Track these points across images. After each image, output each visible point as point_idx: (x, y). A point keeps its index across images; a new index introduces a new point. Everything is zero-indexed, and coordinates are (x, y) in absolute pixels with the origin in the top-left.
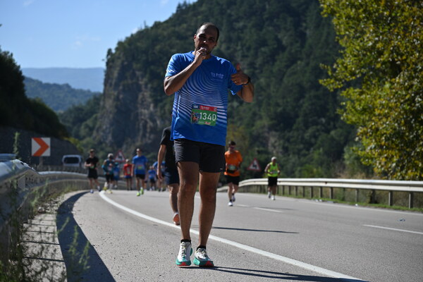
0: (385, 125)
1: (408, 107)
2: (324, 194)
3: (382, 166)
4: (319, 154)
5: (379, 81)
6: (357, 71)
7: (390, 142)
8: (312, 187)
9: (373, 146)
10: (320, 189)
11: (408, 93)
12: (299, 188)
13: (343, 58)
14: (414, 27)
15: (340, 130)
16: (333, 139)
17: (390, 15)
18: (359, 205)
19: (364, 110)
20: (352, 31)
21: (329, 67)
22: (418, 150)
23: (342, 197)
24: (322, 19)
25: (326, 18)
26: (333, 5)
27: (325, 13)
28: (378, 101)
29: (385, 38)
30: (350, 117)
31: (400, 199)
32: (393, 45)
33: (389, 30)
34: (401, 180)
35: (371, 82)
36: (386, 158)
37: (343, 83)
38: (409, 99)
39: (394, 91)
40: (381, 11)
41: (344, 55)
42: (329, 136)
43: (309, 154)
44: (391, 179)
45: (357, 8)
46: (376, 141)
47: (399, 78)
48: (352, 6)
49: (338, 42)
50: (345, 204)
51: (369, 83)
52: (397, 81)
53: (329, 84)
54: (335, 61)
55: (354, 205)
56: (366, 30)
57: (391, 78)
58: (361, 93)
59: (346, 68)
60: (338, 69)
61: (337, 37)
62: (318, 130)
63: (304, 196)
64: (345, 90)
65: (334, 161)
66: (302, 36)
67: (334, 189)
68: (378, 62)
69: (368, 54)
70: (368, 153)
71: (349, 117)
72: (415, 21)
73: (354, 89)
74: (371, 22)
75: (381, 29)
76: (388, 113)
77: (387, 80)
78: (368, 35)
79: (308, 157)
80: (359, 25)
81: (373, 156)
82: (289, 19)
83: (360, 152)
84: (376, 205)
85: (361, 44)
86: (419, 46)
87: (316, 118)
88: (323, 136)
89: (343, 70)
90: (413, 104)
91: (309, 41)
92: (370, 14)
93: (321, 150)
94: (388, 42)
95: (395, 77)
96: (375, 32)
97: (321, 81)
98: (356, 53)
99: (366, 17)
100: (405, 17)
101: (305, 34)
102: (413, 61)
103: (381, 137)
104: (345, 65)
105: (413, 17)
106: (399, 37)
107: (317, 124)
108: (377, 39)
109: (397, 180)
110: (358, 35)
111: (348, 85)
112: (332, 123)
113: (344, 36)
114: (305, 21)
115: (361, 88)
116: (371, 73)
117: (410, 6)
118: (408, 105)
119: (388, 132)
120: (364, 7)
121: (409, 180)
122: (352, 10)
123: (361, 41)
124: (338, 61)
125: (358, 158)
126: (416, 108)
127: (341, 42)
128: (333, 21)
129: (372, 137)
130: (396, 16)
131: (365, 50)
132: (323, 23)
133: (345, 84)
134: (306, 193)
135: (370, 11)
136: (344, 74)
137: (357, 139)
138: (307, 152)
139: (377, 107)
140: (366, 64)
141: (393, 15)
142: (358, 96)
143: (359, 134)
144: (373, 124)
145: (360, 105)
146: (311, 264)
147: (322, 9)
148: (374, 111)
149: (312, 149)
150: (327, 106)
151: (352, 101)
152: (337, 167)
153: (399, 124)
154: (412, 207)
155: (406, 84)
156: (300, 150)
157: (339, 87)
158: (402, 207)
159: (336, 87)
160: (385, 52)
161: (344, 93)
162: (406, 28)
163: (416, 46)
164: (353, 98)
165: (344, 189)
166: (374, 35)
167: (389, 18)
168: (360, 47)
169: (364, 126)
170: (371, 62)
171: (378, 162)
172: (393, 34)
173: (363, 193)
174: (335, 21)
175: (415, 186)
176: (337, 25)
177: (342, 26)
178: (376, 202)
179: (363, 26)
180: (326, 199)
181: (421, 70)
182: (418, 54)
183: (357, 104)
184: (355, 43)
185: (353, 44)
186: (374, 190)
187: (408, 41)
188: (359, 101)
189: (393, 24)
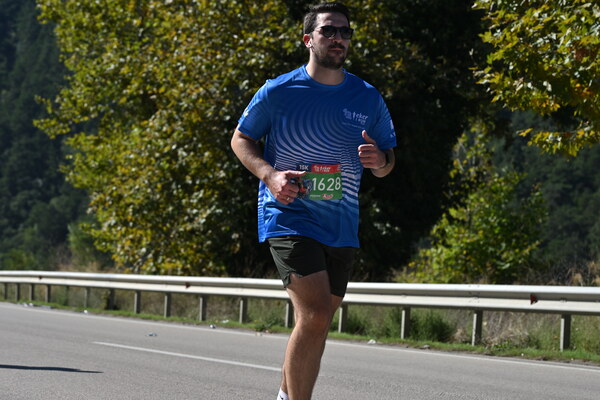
0: (132, 192)
1: (167, 166)
2: (37, 294)
3: (126, 253)
4: (33, 234)
5: (124, 125)
6: (92, 109)
7: (140, 215)
8: (18, 284)
9: (113, 221)
10: (30, 288)
11: (167, 144)
13: (69, 87)
14: (178, 45)
15: (64, 198)
16: (53, 211)
17: (142, 26)
18: (90, 313)
19: (101, 168)
20: (85, 47)
21: (49, 101)
22: (182, 229)
23: (63, 299)
24: (40, 27)
25: (47, 26)
26: (57, 7)
27: (44, 18)
28: (123, 153)
29: (134, 60)
30: (79, 177)
31: (151, 302)
32: (145, 70)
33: (141, 47)
34: (155, 273)
35: (112, 125)
36: (132, 240)
37: (70, 126)
38: (168, 153)
39: (146, 139)
40: (128, 19)
41: (71, 83)
42: (48, 207)
43: (17, 233)
44: (139, 273)
45: (93, 12)
46: (117, 215)
47: (154, 119)
48: (86, 8)
49: (62, 63)
50: (68, 310)
51: (109, 126)
52: (151, 124)
53: (48, 128)
54: (58, 93)
55: (81, 312)
56: (107, 47)
57: (141, 120)
58: (97, 142)
59: (75, 103)
60: (63, 104)
61: (61, 56)
62: (31, 198)
63: (6, 297)
64: (72, 136)
65: (54, 245)
66: (9, 52)
67: (52, 288)
68: (123, 96)
69: (109, 82)
70: (104, 232)
71: (77, 178)
72: (178, 35)
73: (87, 135)
74: (113, 34)
75: (128, 45)
76: (136, 172)
78: (109, 54)
79: (14, 238)
80: (95, 38)
81: (112, 238)
83: (93, 230)
84: (116, 312)
85: (98, 68)
86: (185, 74)
87: (28, 178)
88: (39, 206)
89: (70, 105)
90: (174, 161)
91: (21, 60)
92: (112, 22)
93: (36, 228)
94: (138, 66)
95: (147, 118)
96: (120, 49)
97: (35, 122)
98: (90, 80)
99: (106, 27)
100: (165, 29)
101: (14, 49)
102: (176, 95)
103: (127, 208)
104: (73, 98)
105: (177, 30)
106: (156, 58)
107: (30, 188)
108: (122, 60)
110: (94, 53)
111: (78, 128)
112: (53, 188)
113: (72, 53)
114: (15, 29)
115: (96, 135)
116: (112, 111)
117: (173, 12)
118: (169, 162)
119: (136, 202)
120: (104, 11)
121: (166, 274)
122: (84, 15)
123: (98, 63)
124: (62, 92)
125: (90, 241)
126: (177, 166)
127: (67, 63)
128: (55, 31)
129: (113, 209)
130: (151, 27)
131: (104, 76)
132: (42, 34)
133: (74, 128)
134: (9, 294)
135: (111, 17)
136: (72, 111)
137: (89, 210)
138: (13, 231)
139: (120, 164)
140: (104, 98)
141: (148, 24)
142: (92, 147)
143: (92, 202)
144: (114, 188)
145: (95, 160)
147: (39, 12)
148: (116, 169)
149: (21, 225)
150: (45, 159)
151: (83, 154)
152: (58, 254)
153: (153, 190)
154: (168, 315)
156: (3, 227)
157: (64, 131)
158: (154, 316)
159: (59, 132)
160: (133, 81)
161: (71, 141)
162: (166, 47)
163: (180, 74)
164: (85, 148)
165: (68, 287)
166: (118, 53)
167: (141, 30)
168: (97, 72)
169: (102, 191)
170: (112, 96)
171: (119, 246)
172: (147, 54)
173: (96, 294)
174: (58, 31)
175: (174, 284)
176: (61, 37)
177: (69, 39)
178: (116, 308)
179: (102, 40)
180: (39, 303)
181: (187, 109)
182: (181, 85)
183: (90, 158)
184: (89, 65)
185: (87, 67)
186: (112, 290)
187: (169, 65)
188: (95, 153)
189: (146, 39)
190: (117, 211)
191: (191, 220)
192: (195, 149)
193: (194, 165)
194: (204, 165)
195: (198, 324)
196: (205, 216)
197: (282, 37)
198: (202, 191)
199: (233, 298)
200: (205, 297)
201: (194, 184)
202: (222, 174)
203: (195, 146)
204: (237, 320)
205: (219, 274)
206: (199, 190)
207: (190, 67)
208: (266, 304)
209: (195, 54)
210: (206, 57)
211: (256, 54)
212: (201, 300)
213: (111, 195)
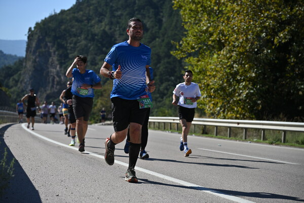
0: (213, 83)
1: (229, 71)
2: (172, 127)
3: (211, 110)
5: (210, 53)
6: (196, 46)
7: (217, 93)
8: (164, 123)
9: (205, 96)
10: (169, 124)
11: (229, 62)
12: (156, 123)
13: (186, 37)
14: (233, 18)
17: (218, 9)
18: (196, 135)
19: (200, 72)
20: (193, 19)
21: (177, 43)
22: (235, 99)
24: (173, 11)
25: (176, 10)
26: (181, 2)
27: (176, 7)
28: (209, 66)
29: (215, 25)
31: (222, 131)
32: (219, 29)
33: (217, 19)
34: (223, 119)
35: (205, 53)
36: (214, 104)
37: (186, 54)
38: (229, 66)
39: (220, 60)
40: (212, 7)
41: (187, 35)
43: (163, 100)
44: (217, 118)
45: (197, 4)
46: (207, 93)
47: (223, 51)
48: (194, 2)
49: (183, 27)
51: (203, 54)
52: (222, 53)
53: (177, 55)
54: (181, 39)
55: (192, 135)
56: (202, 19)
57: (218, 51)
58: (199, 61)
59: (188, 44)
60: (184, 44)
61: (183, 23)
62: (169, 85)
63: (159, 128)
64: (187, 58)
66: (160, 22)
67: (179, 125)
68: (210, 41)
69: (203, 35)
70: (201, 101)
72: (234, 14)
73: (194, 58)
74: (205, 13)
75: (212, 18)
76: (215, 74)
77: (215, 52)
78: (203, 22)
79: (162, 103)
80: (197, 15)
81: (205, 103)
82: (152, 10)
84: (207, 135)
85: (199, 28)
86: (237, 31)
87: (168, 77)
89: (187, 45)
90: (232, 69)
91: (165, 25)
92: (205, 8)
94: (216, 27)
95: (220, 51)
96: (208, 20)
97: (171, 52)
98: (195, 34)
99: (202, 10)
100: (228, 11)
101: (162, 21)
102: (233, 40)
103: (211, 90)
104: (188, 42)
105: (233, 11)
106: (224, 24)
107: (169, 80)
108: (209, 25)
109: (220, 118)
110: (197, 22)
111: (190, 55)
113: (187, 22)
114: (162, 12)
115: (198, 58)
116: (205, 47)
117: (231, 3)
118: (229, 69)
119: (216, 87)
120: (201, 3)
121: (228, 119)
122: (193, 5)
124: (183, 39)
126: (234, 72)
127: (185, 27)
128: (180, 12)
129: (205, 90)
130: (222, 10)
131: (201, 32)
132: (174, 14)
133: (188, 55)
134: (160, 127)
135: (205, 6)
136: (187, 47)
138: (161, 100)
139: (208, 70)
140: (201, 42)
141: (220, 9)
142: (196, 63)
144: (205, 81)
145: (197, 69)
146: (163, 174)
147: (173, 4)
148: (206, 72)
149: (165, 98)
150: (175, 69)
151: (192, 66)
153: (223, 82)
154: (230, 137)
155: (228, 55)
156: (157, 98)
157: (184, 56)
158: (223, 137)
159: (181, 57)
160: (214, 34)
161: (187, 60)
162: (228, 18)
163: (235, 30)
164: (192, 63)
166: (207, 22)
167: (218, 11)
168: (198, 30)
169: (200, 82)
170: (205, 40)
171: (208, 106)
172: (220, 22)
173: (198, 127)
174: (182, 12)
175: (232, 123)
176: (183, 15)
177: (187, 16)
178: (206, 133)
179: (200, 16)
180: (174, 131)
181: (238, 46)
182: (236, 36)
183: (195, 68)
184: (194, 27)
185: (193, 28)
186: (205, 125)
187: (230, 27)
188: (197, 66)
189: (220, 15)
190: (207, 91)
191: (240, 95)
192: (241, 64)
193: (241, 71)
194: (246, 71)
195: (243, 141)
196: (245, 93)
197: (281, 13)
198: (244, 82)
199: (259, 129)
200: (246, 129)
201: (241, 79)
202: (254, 75)
203: (241, 62)
204: (261, 139)
205: (252, 119)
206: (243, 82)
207: (239, 28)
208: (273, 132)
209: (241, 22)
210: (246, 23)
211: (268, 21)
212: (244, 130)
213: (204, 84)
